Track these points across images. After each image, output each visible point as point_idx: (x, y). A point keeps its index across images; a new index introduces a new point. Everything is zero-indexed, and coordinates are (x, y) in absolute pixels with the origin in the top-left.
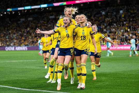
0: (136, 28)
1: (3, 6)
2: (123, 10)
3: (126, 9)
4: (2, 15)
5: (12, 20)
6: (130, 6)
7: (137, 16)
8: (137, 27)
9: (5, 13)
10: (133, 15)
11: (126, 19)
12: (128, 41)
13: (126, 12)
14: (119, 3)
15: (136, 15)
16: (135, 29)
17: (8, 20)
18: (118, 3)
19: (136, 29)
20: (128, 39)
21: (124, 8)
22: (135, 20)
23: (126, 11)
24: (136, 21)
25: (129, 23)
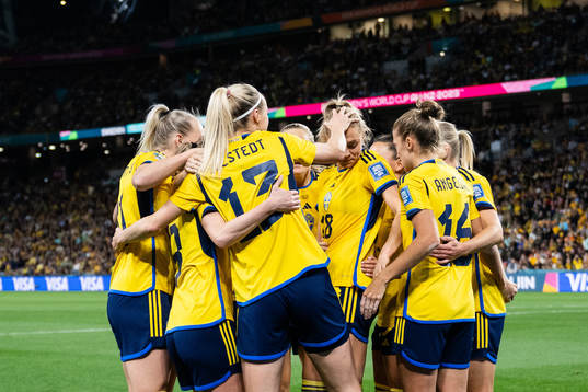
0: (553, 208)
1: (44, 119)
2: (503, 139)
3: (515, 137)
4: (38, 155)
5: (77, 174)
6: (527, 125)
7: (556, 163)
8: (556, 206)
9: (52, 147)
10: (542, 159)
11: (515, 173)
12: (523, 257)
13: (515, 145)
14: (488, 111)
15: (553, 160)
16: (549, 214)
17: (61, 173)
18: (484, 113)
19: (553, 214)
20: (522, 252)
21: (506, 130)
22: (549, 179)
23: (512, 143)
24: (553, 181)
25: (526, 190)
